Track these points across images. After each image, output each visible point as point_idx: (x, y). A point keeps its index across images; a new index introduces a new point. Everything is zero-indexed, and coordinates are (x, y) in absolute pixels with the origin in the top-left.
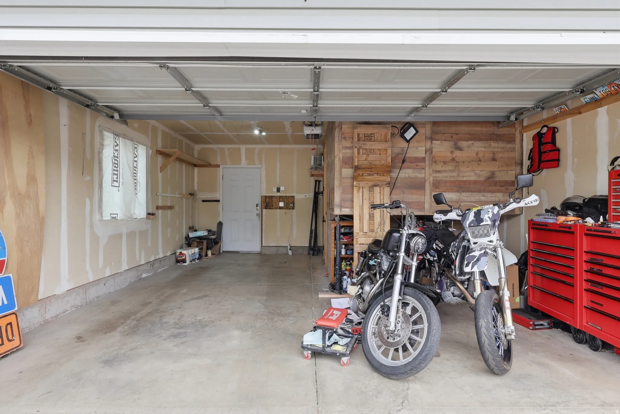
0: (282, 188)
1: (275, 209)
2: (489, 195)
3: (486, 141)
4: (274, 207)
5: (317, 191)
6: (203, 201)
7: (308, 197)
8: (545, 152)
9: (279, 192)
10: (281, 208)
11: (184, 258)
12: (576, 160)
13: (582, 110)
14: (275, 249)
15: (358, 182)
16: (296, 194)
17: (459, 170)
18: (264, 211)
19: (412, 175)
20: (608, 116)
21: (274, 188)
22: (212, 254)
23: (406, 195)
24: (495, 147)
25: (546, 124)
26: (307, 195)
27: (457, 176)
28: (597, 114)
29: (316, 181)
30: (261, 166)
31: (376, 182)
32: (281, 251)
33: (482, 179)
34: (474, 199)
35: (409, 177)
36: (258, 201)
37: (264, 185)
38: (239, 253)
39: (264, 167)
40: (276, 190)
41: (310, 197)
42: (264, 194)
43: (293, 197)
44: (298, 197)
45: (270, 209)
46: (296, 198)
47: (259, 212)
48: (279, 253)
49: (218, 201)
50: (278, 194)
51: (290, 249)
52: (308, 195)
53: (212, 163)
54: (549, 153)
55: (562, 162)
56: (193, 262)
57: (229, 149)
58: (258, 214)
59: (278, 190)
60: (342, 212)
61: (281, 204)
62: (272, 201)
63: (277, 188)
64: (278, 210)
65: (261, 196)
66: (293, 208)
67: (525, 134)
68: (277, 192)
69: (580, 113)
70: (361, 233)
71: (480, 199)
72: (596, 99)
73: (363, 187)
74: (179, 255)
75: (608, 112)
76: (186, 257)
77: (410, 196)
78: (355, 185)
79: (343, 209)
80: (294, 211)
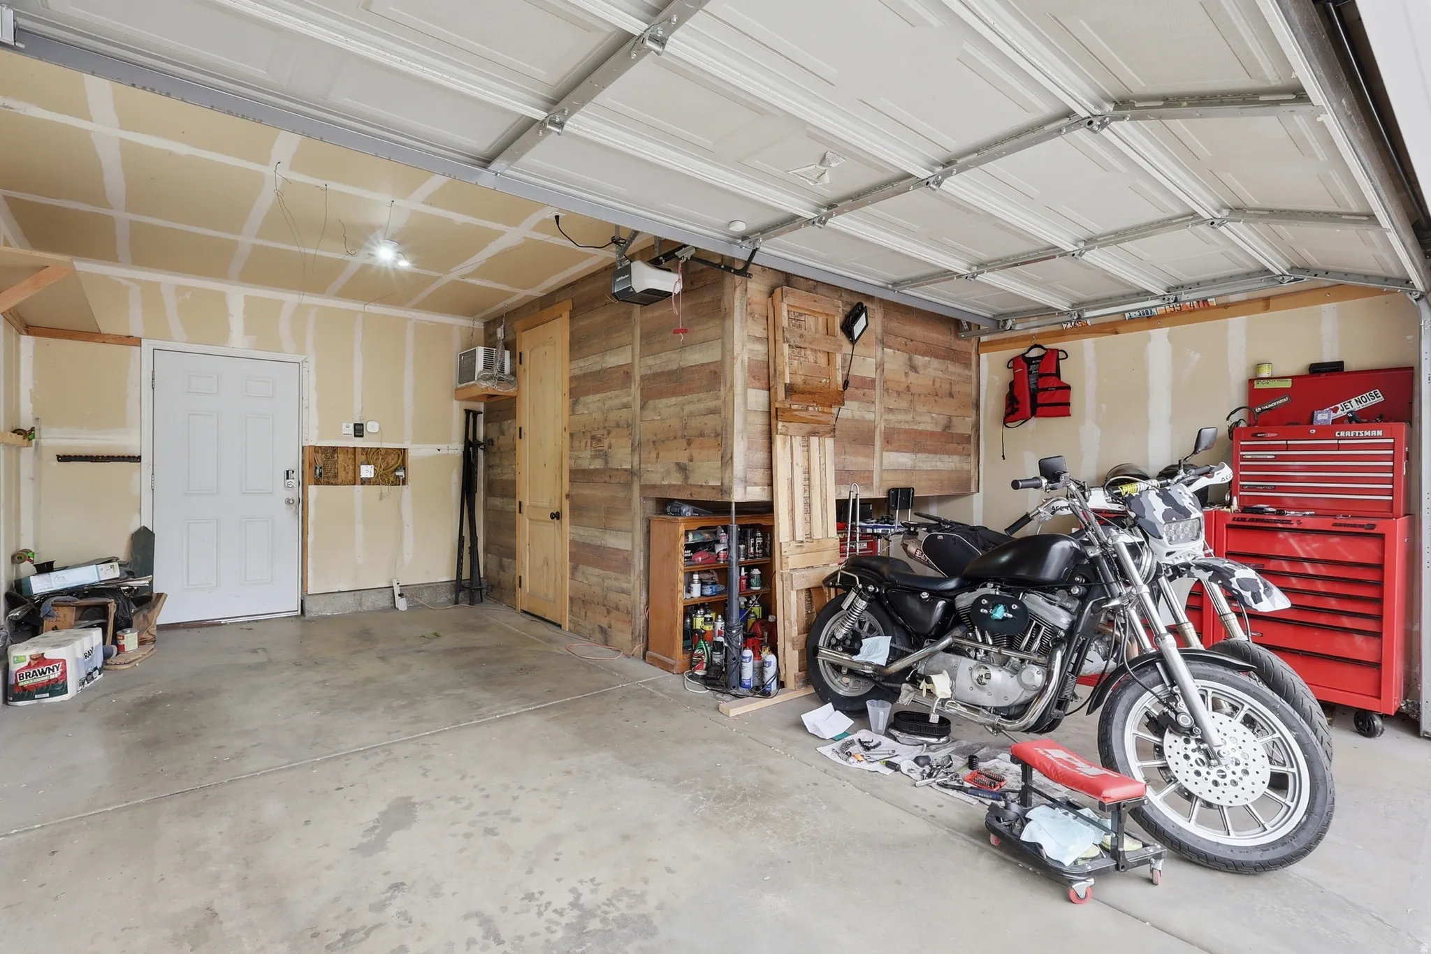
0: (371, 427)
1: (343, 484)
2: (945, 457)
3: (943, 359)
4: (340, 480)
5: (471, 437)
6: (63, 458)
7: (446, 452)
8: (1046, 390)
9: (362, 436)
10: (364, 482)
11: (55, 675)
12: (1104, 406)
13: (1119, 328)
14: (349, 599)
15: (785, 424)
16: (412, 443)
17: (915, 410)
18: (313, 490)
19: (857, 414)
20: (1170, 343)
21: (344, 425)
22: (142, 642)
23: (848, 457)
24: (953, 373)
25: (1038, 342)
26: (443, 447)
27: (912, 422)
28: (1149, 339)
29: (468, 412)
30: (303, 357)
31: (815, 425)
32: (369, 602)
33: (939, 430)
34: (931, 467)
35: (853, 419)
36: (293, 460)
37: (312, 417)
38: (220, 624)
39: (312, 360)
40: (351, 430)
41: (451, 452)
42: (315, 439)
43: (403, 452)
44: (417, 452)
45: (328, 484)
46: (411, 456)
47: (295, 493)
48: (365, 608)
49: (137, 459)
50: (359, 443)
51: (400, 595)
52: (445, 446)
53: (105, 328)
54: (1053, 392)
55: (1073, 408)
56: (87, 685)
57: (180, 289)
58: (293, 501)
59: (359, 430)
60: (748, 496)
61: (367, 471)
62: (336, 462)
63: (355, 425)
64: (358, 487)
65: (303, 448)
66: (404, 483)
67: (983, 356)
68: (355, 436)
69: (1117, 333)
70: (794, 544)
71: (936, 466)
72: (1150, 315)
73: (791, 436)
74: (29, 666)
75: (1170, 337)
76: (64, 673)
77: (853, 459)
78: (781, 431)
79: (749, 488)
80: (406, 491)
